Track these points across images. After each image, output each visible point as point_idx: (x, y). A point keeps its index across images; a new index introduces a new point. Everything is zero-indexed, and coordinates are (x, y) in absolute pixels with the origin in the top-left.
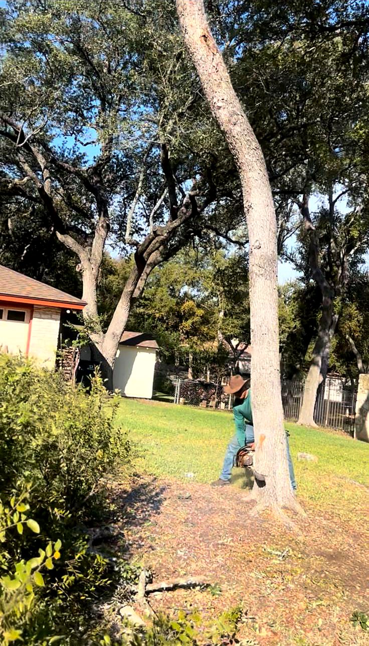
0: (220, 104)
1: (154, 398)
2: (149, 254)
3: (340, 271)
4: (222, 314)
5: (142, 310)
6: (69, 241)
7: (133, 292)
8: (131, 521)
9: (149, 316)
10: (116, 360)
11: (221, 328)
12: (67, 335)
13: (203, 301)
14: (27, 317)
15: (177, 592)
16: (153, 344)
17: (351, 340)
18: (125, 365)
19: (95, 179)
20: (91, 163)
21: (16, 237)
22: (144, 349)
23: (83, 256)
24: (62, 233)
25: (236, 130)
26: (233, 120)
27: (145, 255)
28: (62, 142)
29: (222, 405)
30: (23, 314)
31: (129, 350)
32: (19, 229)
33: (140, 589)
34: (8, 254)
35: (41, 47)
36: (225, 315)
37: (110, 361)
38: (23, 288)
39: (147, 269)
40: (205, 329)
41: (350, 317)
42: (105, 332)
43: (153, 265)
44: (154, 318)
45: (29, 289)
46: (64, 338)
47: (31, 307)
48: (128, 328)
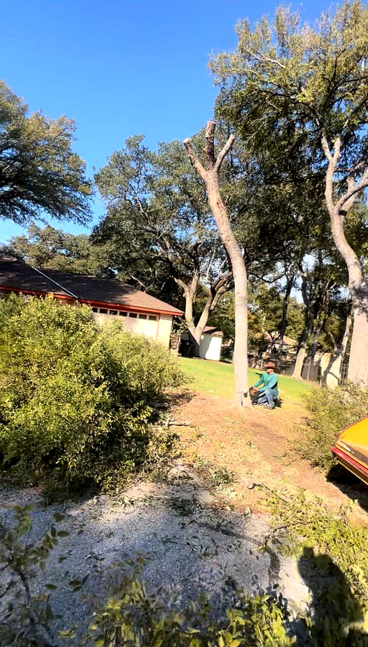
0: (222, 232)
1: (220, 361)
2: (218, 289)
3: (325, 298)
4: (264, 319)
5: (223, 315)
6: (180, 282)
7: (210, 307)
8: (176, 404)
9: (226, 318)
10: (201, 341)
11: (264, 326)
12: (176, 327)
13: (256, 311)
14: (157, 319)
15: (182, 427)
16: (221, 333)
17: (331, 335)
18: (206, 343)
19: (194, 252)
20: (193, 244)
21: (159, 279)
22: (215, 335)
23: (186, 289)
24: (177, 278)
25: (229, 243)
26: (228, 239)
27: (216, 289)
28: (180, 234)
29: (257, 367)
30: (156, 317)
31: (208, 336)
32: (160, 275)
33: (167, 423)
34: (156, 287)
35: (169, 193)
36: (266, 319)
37: (198, 341)
38: (156, 305)
39: (217, 296)
40: (256, 326)
41: (332, 323)
42: (196, 325)
43: (222, 293)
44: (228, 319)
45: (158, 306)
46: (174, 329)
47: (159, 314)
48: (208, 324)
